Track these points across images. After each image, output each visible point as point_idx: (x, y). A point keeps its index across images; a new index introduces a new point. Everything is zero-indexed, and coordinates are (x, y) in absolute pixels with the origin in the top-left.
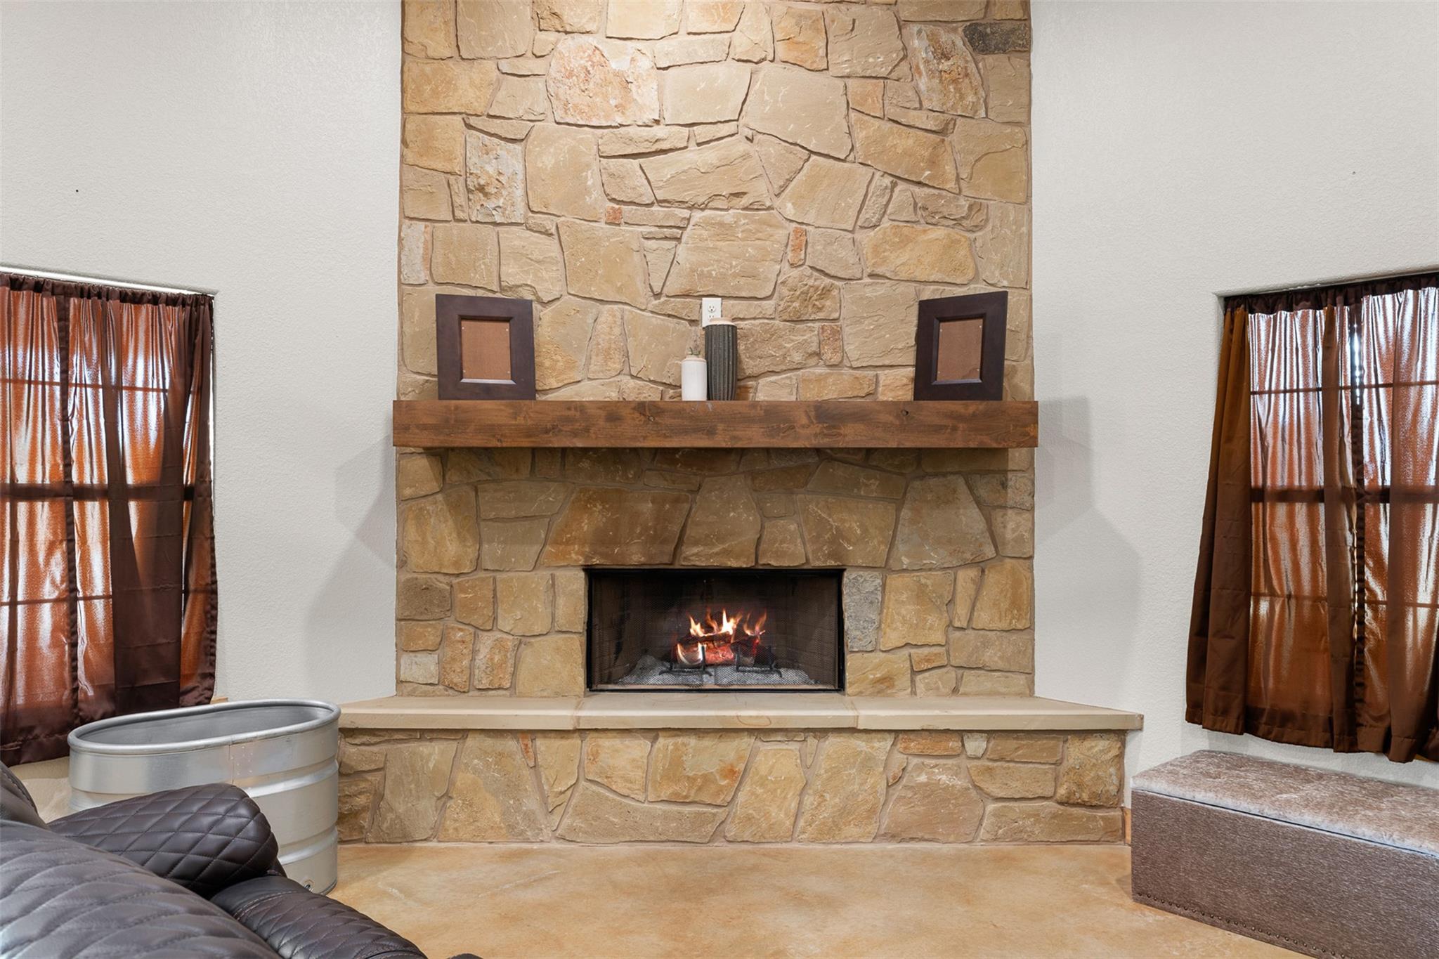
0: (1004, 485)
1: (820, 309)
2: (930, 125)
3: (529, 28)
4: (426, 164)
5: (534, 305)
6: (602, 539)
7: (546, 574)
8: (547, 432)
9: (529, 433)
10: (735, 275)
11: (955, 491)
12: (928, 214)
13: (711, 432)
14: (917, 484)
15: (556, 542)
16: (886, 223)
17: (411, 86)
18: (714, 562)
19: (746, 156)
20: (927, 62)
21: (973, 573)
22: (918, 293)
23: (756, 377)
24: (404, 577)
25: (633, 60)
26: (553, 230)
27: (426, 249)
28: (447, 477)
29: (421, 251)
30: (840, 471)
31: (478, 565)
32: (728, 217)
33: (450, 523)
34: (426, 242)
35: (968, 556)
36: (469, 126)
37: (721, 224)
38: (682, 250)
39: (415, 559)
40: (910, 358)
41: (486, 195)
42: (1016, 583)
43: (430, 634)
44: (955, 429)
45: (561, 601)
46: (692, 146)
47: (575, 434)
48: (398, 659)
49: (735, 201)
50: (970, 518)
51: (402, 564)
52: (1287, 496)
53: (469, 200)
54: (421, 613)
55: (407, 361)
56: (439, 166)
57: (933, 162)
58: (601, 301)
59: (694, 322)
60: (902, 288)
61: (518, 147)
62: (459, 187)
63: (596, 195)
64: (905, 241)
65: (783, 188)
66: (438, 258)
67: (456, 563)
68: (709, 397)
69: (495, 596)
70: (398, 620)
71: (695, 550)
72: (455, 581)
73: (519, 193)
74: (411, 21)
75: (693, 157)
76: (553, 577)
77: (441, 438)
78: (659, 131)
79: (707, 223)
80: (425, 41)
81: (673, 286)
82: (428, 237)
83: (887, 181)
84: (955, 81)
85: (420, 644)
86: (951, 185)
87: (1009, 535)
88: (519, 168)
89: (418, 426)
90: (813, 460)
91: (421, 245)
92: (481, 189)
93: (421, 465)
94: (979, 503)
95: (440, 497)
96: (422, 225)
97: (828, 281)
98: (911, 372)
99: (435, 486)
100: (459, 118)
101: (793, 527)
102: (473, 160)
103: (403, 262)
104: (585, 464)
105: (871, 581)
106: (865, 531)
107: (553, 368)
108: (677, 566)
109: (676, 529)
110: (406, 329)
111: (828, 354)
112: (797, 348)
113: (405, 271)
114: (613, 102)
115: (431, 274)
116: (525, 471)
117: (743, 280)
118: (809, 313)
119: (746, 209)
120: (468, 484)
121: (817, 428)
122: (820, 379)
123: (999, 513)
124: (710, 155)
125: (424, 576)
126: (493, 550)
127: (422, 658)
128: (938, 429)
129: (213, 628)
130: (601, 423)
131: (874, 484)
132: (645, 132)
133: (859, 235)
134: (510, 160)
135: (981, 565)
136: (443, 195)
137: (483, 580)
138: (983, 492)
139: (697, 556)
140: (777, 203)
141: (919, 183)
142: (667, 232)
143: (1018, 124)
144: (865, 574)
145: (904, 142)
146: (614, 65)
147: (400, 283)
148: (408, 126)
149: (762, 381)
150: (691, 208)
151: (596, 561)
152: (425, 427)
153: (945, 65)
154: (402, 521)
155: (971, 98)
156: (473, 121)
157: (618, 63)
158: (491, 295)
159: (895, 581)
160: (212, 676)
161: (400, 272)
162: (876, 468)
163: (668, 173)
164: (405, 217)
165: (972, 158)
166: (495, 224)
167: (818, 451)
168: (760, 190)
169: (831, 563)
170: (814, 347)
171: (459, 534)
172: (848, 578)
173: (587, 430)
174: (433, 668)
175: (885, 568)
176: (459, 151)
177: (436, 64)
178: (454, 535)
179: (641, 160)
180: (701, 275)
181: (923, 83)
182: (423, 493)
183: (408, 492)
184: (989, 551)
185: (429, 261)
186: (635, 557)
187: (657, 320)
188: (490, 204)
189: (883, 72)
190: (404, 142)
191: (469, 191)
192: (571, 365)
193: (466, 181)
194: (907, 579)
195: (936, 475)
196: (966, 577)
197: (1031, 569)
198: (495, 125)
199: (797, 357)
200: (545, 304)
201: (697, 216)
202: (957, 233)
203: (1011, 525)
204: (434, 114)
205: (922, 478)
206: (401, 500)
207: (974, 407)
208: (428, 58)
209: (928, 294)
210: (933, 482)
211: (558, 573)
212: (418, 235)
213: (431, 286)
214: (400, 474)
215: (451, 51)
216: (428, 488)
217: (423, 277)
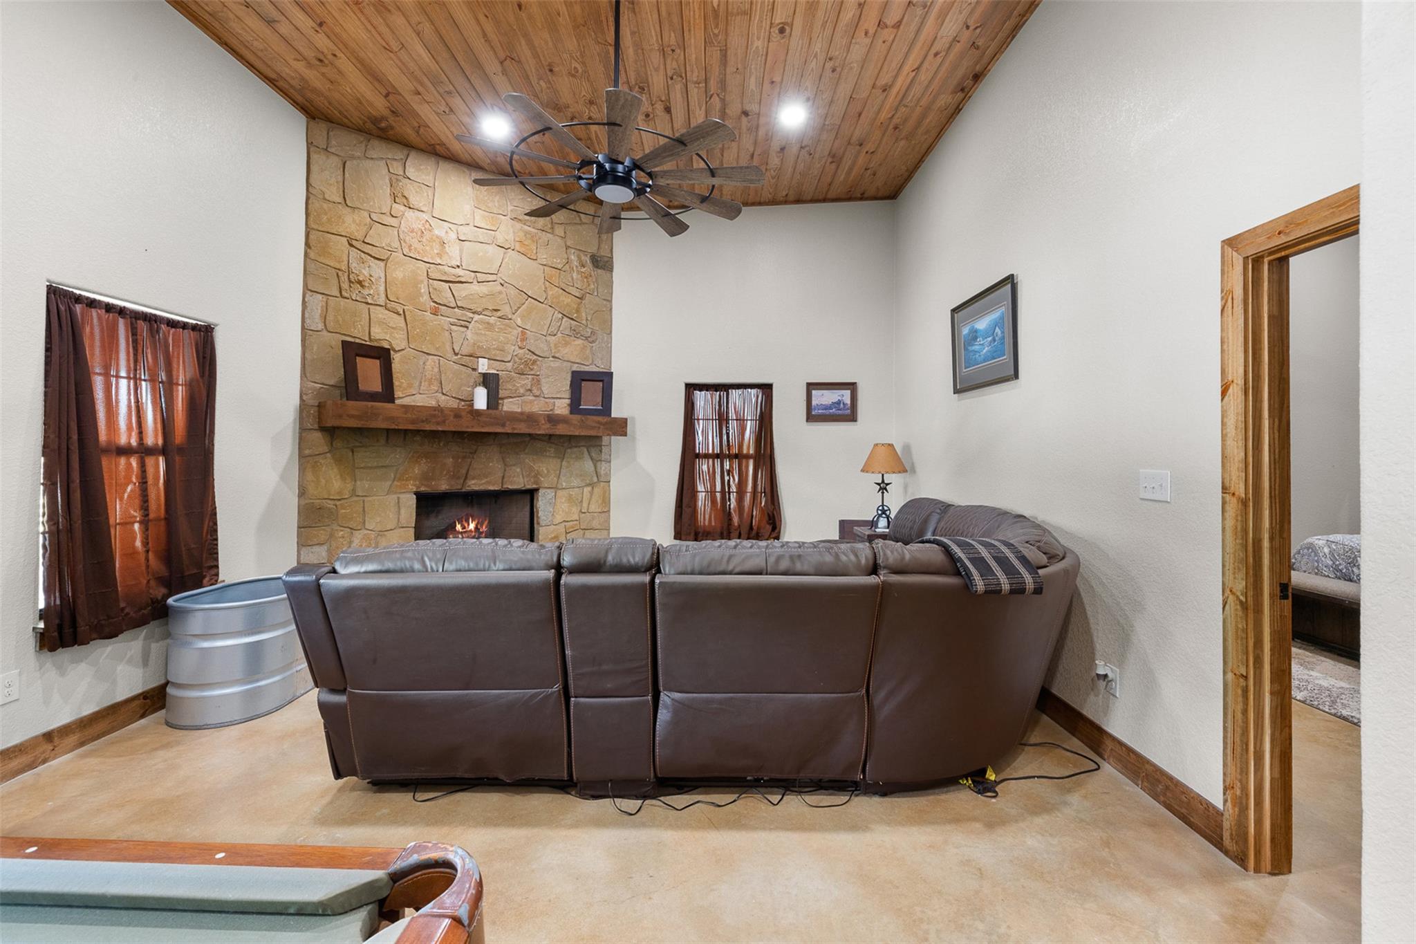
0: (601, 451)
1: (532, 370)
2: (577, 295)
3: (389, 201)
4: (323, 261)
5: (392, 352)
6: (425, 477)
7: (395, 496)
8: (423, 421)
9: (413, 422)
10: (494, 349)
11: (583, 454)
12: (575, 333)
13: (503, 425)
14: (569, 450)
15: (399, 480)
16: (559, 335)
17: (312, 213)
18: (482, 488)
19: (500, 293)
20: (577, 267)
21: (589, 489)
22: (571, 367)
23: (502, 399)
24: (303, 502)
25: (447, 232)
26: (401, 312)
27: (322, 311)
28: (334, 443)
29: (319, 311)
30: (539, 445)
31: (354, 493)
32: (492, 320)
33: (335, 470)
34: (322, 307)
35: (588, 482)
36: (351, 245)
37: (488, 323)
38: (469, 334)
39: (311, 490)
40: (568, 395)
41: (363, 286)
42: (605, 492)
43: (322, 535)
44: (599, 428)
45: (403, 511)
46: (475, 282)
47: (438, 423)
48: (299, 547)
49: (495, 313)
50: (588, 465)
51: (302, 493)
52: (707, 456)
53: (350, 287)
54: (316, 523)
55: (308, 375)
56: (332, 264)
57: (578, 311)
58: (428, 354)
59: (474, 370)
60: (565, 364)
61: (382, 264)
62: (344, 278)
63: (426, 297)
64: (567, 344)
65: (516, 310)
66: (330, 318)
67: (340, 493)
68: (488, 408)
69: (364, 510)
70: (299, 527)
71: (473, 482)
72: (338, 503)
73: (382, 288)
74: (313, 176)
75: (475, 288)
76: (398, 498)
78: (459, 271)
79: (482, 322)
80: (324, 189)
81: (465, 350)
82: (324, 304)
83: (560, 316)
84: (586, 277)
85: (315, 541)
86: (584, 322)
87: (602, 472)
88: (383, 275)
90: (527, 439)
91: (319, 308)
92: (360, 282)
93: (317, 436)
94: (592, 459)
95: (328, 455)
96: (320, 297)
97: (535, 357)
98: (568, 401)
99: (326, 449)
100: (345, 239)
101: (518, 470)
102: (353, 265)
103: (307, 315)
104: (418, 438)
105: (550, 493)
106: (548, 471)
107: (400, 386)
108: (464, 490)
109: (464, 471)
110: (308, 356)
111: (536, 392)
112: (521, 386)
113: (308, 321)
114: (436, 251)
115: (325, 325)
116: (383, 441)
117: (498, 352)
118: (527, 371)
119: (499, 318)
120: (347, 448)
121: (548, 426)
122: (531, 402)
123: (599, 463)
124: (483, 289)
125: (318, 501)
126: (363, 485)
127: (316, 549)
128: (593, 428)
130: (452, 418)
131: (552, 450)
132: (453, 270)
133: (549, 338)
134: (377, 269)
135: (592, 485)
136: (335, 281)
137: (356, 502)
138: (593, 455)
139: (475, 485)
140: (514, 317)
141: (572, 319)
142: (463, 323)
143: (608, 300)
144: (549, 491)
145: (567, 300)
146: (436, 232)
147: (303, 328)
148: (311, 237)
149: (506, 401)
150: (474, 313)
151: (423, 489)
153: (583, 270)
154: (302, 470)
155: (592, 286)
156: (354, 243)
157: (440, 230)
158: (364, 342)
159: (560, 493)
161: (303, 321)
162: (553, 443)
163: (464, 294)
164: (306, 288)
165: (592, 312)
166: (367, 303)
167: (530, 435)
168: (506, 310)
169: (535, 486)
170: (529, 387)
171: (341, 476)
172: (541, 492)
173: (444, 422)
174: (324, 554)
175: (556, 488)
176: (345, 258)
177: (331, 205)
178: (338, 477)
179: (451, 285)
180: (478, 347)
181: (575, 275)
182: (317, 453)
183: (307, 452)
184: (595, 479)
185: (324, 319)
186: (443, 486)
187: (456, 367)
188: (366, 292)
189: (560, 267)
190: (307, 245)
191: (350, 281)
192: (410, 386)
193: (349, 276)
194: (564, 493)
195: (576, 447)
196: (587, 490)
197: (609, 486)
198: (367, 249)
199: (522, 391)
200: (396, 351)
201: (476, 317)
202: (586, 343)
203: (603, 468)
204: (328, 233)
205: (570, 448)
206: (302, 456)
207: (600, 419)
208: (325, 199)
209: (575, 368)
210: (575, 449)
211: (402, 496)
212: (317, 302)
213: (325, 333)
214: (302, 441)
215: (340, 200)
216: (321, 450)
217: (320, 326)
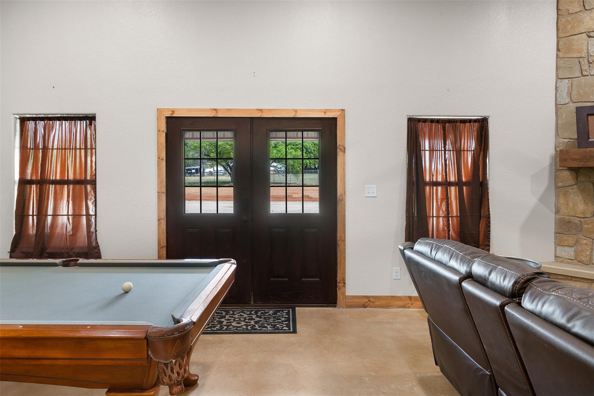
4: (569, 56)
17: (561, 27)
24: (558, 217)
27: (568, 90)
28: (579, 179)
29: (566, 91)
33: (580, 197)
34: (568, 87)
36: (589, 37)
39: (563, 209)
43: (571, 240)
48: (555, 248)
51: (557, 212)
53: (590, 66)
54: (566, 231)
55: (560, 134)
56: (575, 56)
62: (585, 62)
66: (574, 93)
67: (583, 213)
70: (555, 233)
72: (582, 220)
77: (582, 163)
80: (568, 8)
82: (570, 85)
85: (566, 243)
89: (571, 159)
91: (566, 89)
93: (566, 174)
95: (575, 187)
96: (567, 81)
99: (573, 182)
100: (585, 34)
102: (591, 50)
103: (558, 96)
110: (559, 122)
113: (559, 99)
115: (571, 99)
120: (589, 181)
125: (567, 217)
127: (567, 249)
129: (489, 230)
136: (577, 67)
147: (556, 104)
148: (560, 43)
152: (574, 160)
154: (557, 196)
156: (591, 34)
160: (489, 246)
161: (556, 100)
164: (558, 78)
171: (584, 201)
174: (572, 253)
176: (585, 48)
177: (573, 16)
178: (583, 202)
182: (567, 185)
183: (560, 184)
185: (570, 94)
190: (558, 50)
191: (589, 63)
193: (588, 59)
204: (572, 35)
206: (557, 187)
208: (569, 14)
212: (565, 84)
213: (571, 104)
214: (556, 178)
215: (582, 8)
216: (569, 183)
217: (567, 100)
